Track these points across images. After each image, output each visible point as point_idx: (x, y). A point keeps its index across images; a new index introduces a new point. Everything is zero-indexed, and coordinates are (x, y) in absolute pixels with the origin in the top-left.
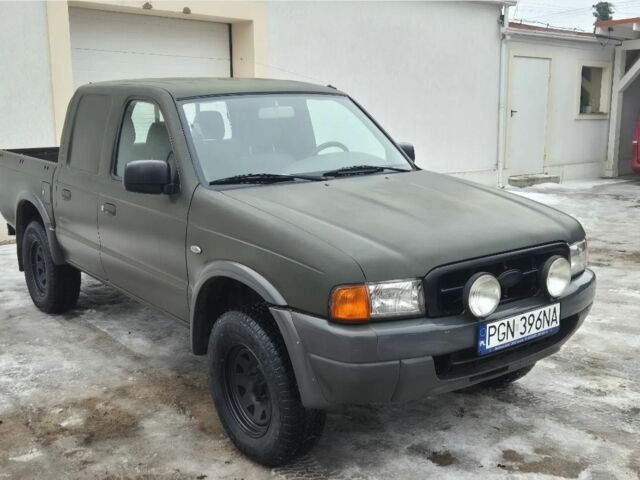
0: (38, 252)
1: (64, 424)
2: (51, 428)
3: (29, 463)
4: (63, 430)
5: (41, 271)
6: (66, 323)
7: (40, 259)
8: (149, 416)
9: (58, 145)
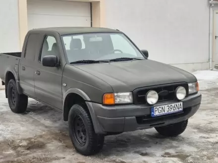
0: (13, 90)
1: (21, 144)
2: (16, 145)
3: (9, 154)
4: (20, 146)
5: (14, 98)
6: (22, 116)
7: (13, 93)
8: (49, 143)
9: (21, 51)
